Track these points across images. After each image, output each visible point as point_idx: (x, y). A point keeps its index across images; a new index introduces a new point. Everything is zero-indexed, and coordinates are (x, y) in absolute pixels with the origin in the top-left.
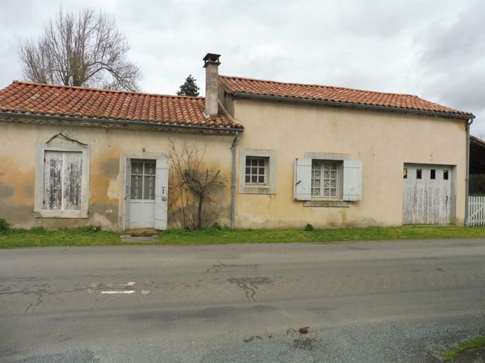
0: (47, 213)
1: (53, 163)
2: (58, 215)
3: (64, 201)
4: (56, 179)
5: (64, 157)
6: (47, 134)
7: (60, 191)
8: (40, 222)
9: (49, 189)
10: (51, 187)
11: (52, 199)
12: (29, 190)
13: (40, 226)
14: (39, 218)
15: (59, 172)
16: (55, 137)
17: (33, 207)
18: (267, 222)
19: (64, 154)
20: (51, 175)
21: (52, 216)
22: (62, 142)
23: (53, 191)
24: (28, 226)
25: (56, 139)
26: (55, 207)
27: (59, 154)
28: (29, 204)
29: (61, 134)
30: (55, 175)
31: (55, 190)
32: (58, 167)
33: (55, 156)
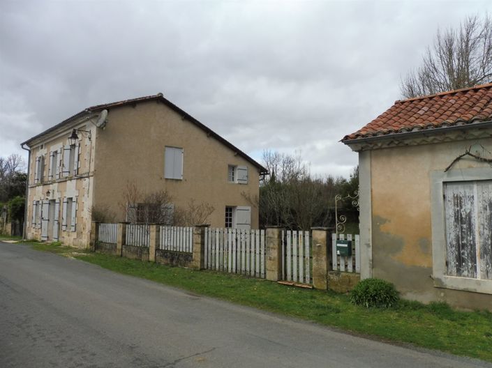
0: (453, 281)
1: (458, 201)
2: (472, 287)
3: (480, 264)
4: (465, 226)
5: (475, 190)
6: (445, 157)
7: (473, 246)
8: (442, 294)
9: (454, 243)
10: (458, 241)
11: (460, 260)
12: (424, 245)
13: (442, 301)
14: (441, 288)
15: (469, 216)
16: (458, 159)
17: (430, 270)
19: (475, 186)
20: (456, 220)
21: (461, 287)
22: (470, 167)
23: (460, 247)
24: (426, 298)
25: (461, 162)
26: (466, 273)
27: (466, 185)
28: (425, 265)
29: (468, 153)
30: (463, 221)
31: (464, 246)
32: (467, 207)
33: (460, 191)
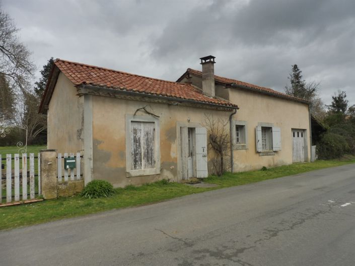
0: (134, 173)
1: (135, 131)
2: (142, 173)
3: (143, 162)
4: (137, 144)
5: (142, 126)
6: (133, 108)
7: (141, 154)
8: (130, 180)
9: (133, 153)
10: (135, 152)
11: (135, 161)
12: (122, 155)
13: (130, 184)
14: (130, 177)
15: (139, 139)
16: (138, 110)
17: (125, 169)
18: (246, 167)
19: (142, 125)
20: (134, 141)
21: (138, 174)
22: (142, 115)
23: (136, 154)
24: (122, 185)
25: (138, 111)
26: (138, 167)
27: (139, 124)
28: (122, 166)
29: (144, 108)
30: (137, 141)
31: (137, 154)
32: (139, 134)
33: (136, 126)
